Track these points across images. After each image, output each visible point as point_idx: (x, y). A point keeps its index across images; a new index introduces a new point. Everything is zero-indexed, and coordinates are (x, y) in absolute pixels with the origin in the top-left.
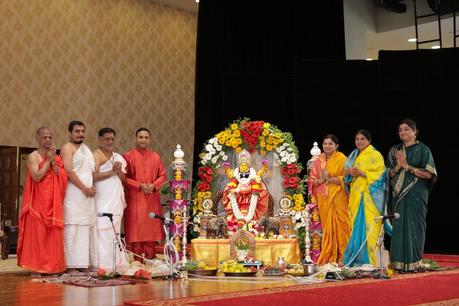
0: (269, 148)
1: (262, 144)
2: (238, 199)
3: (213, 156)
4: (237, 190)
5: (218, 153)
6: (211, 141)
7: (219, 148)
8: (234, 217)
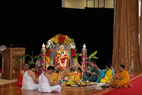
0: (67, 43)
1: (65, 42)
2: (61, 60)
3: (50, 46)
4: (61, 58)
5: (51, 44)
6: (49, 41)
7: (52, 43)
8: (60, 66)
